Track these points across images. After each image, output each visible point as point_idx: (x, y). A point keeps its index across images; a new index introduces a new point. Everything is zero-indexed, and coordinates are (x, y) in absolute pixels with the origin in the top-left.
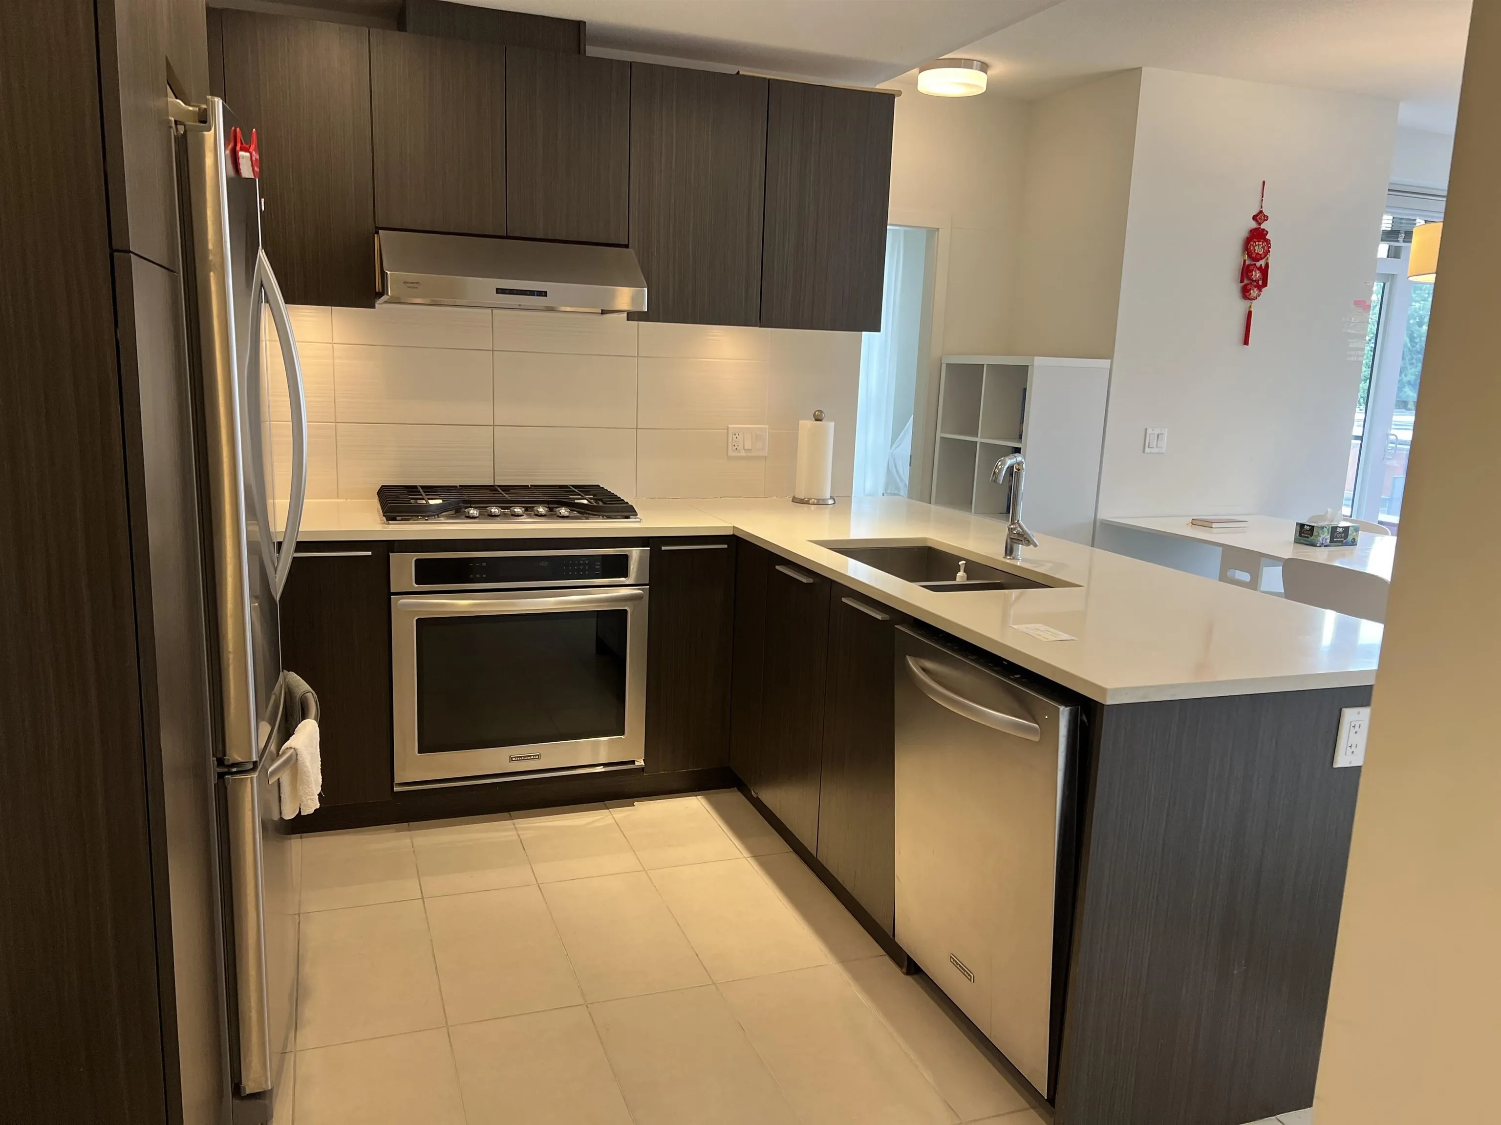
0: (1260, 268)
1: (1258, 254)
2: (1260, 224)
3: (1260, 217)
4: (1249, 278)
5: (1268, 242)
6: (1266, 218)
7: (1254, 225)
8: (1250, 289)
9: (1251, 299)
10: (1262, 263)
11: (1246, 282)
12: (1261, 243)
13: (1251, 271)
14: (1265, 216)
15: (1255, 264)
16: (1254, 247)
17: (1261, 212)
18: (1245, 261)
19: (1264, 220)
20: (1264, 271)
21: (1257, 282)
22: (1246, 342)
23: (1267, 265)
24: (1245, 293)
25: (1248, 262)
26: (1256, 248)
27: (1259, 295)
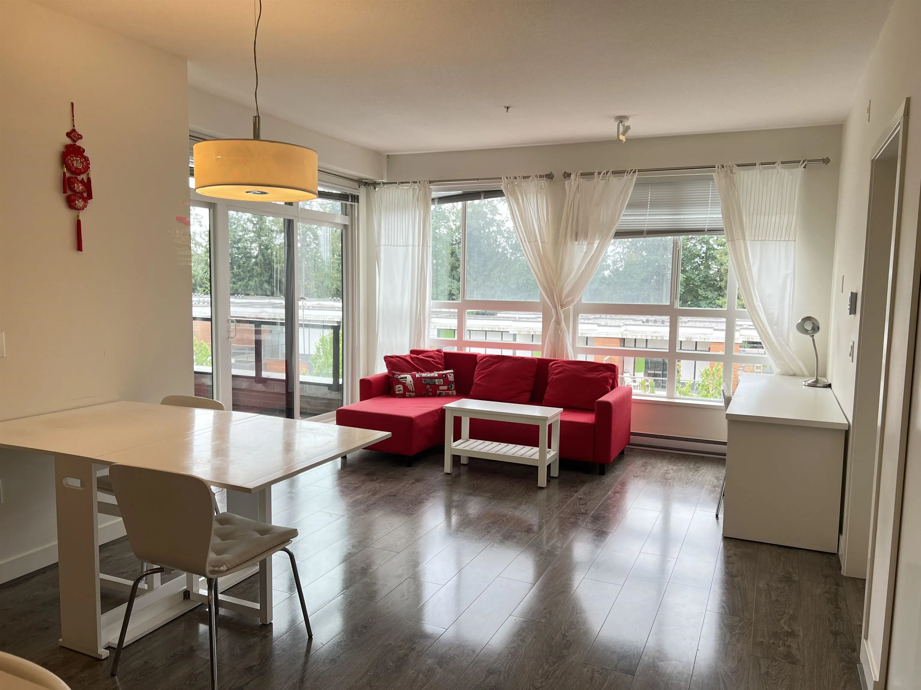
0: (82, 182)
1: (77, 168)
2: (75, 141)
3: (73, 134)
4: (72, 189)
5: (87, 159)
6: (80, 137)
7: (68, 141)
8: (75, 200)
9: (78, 210)
10: (84, 177)
11: (69, 193)
12: (79, 159)
13: (74, 183)
14: (78, 135)
15: (77, 178)
16: (72, 161)
17: (74, 130)
18: (64, 173)
19: (79, 138)
20: (88, 185)
21: (82, 193)
22: (79, 248)
23: (89, 179)
24: (70, 203)
25: (68, 175)
26: (75, 162)
27: (86, 206)
